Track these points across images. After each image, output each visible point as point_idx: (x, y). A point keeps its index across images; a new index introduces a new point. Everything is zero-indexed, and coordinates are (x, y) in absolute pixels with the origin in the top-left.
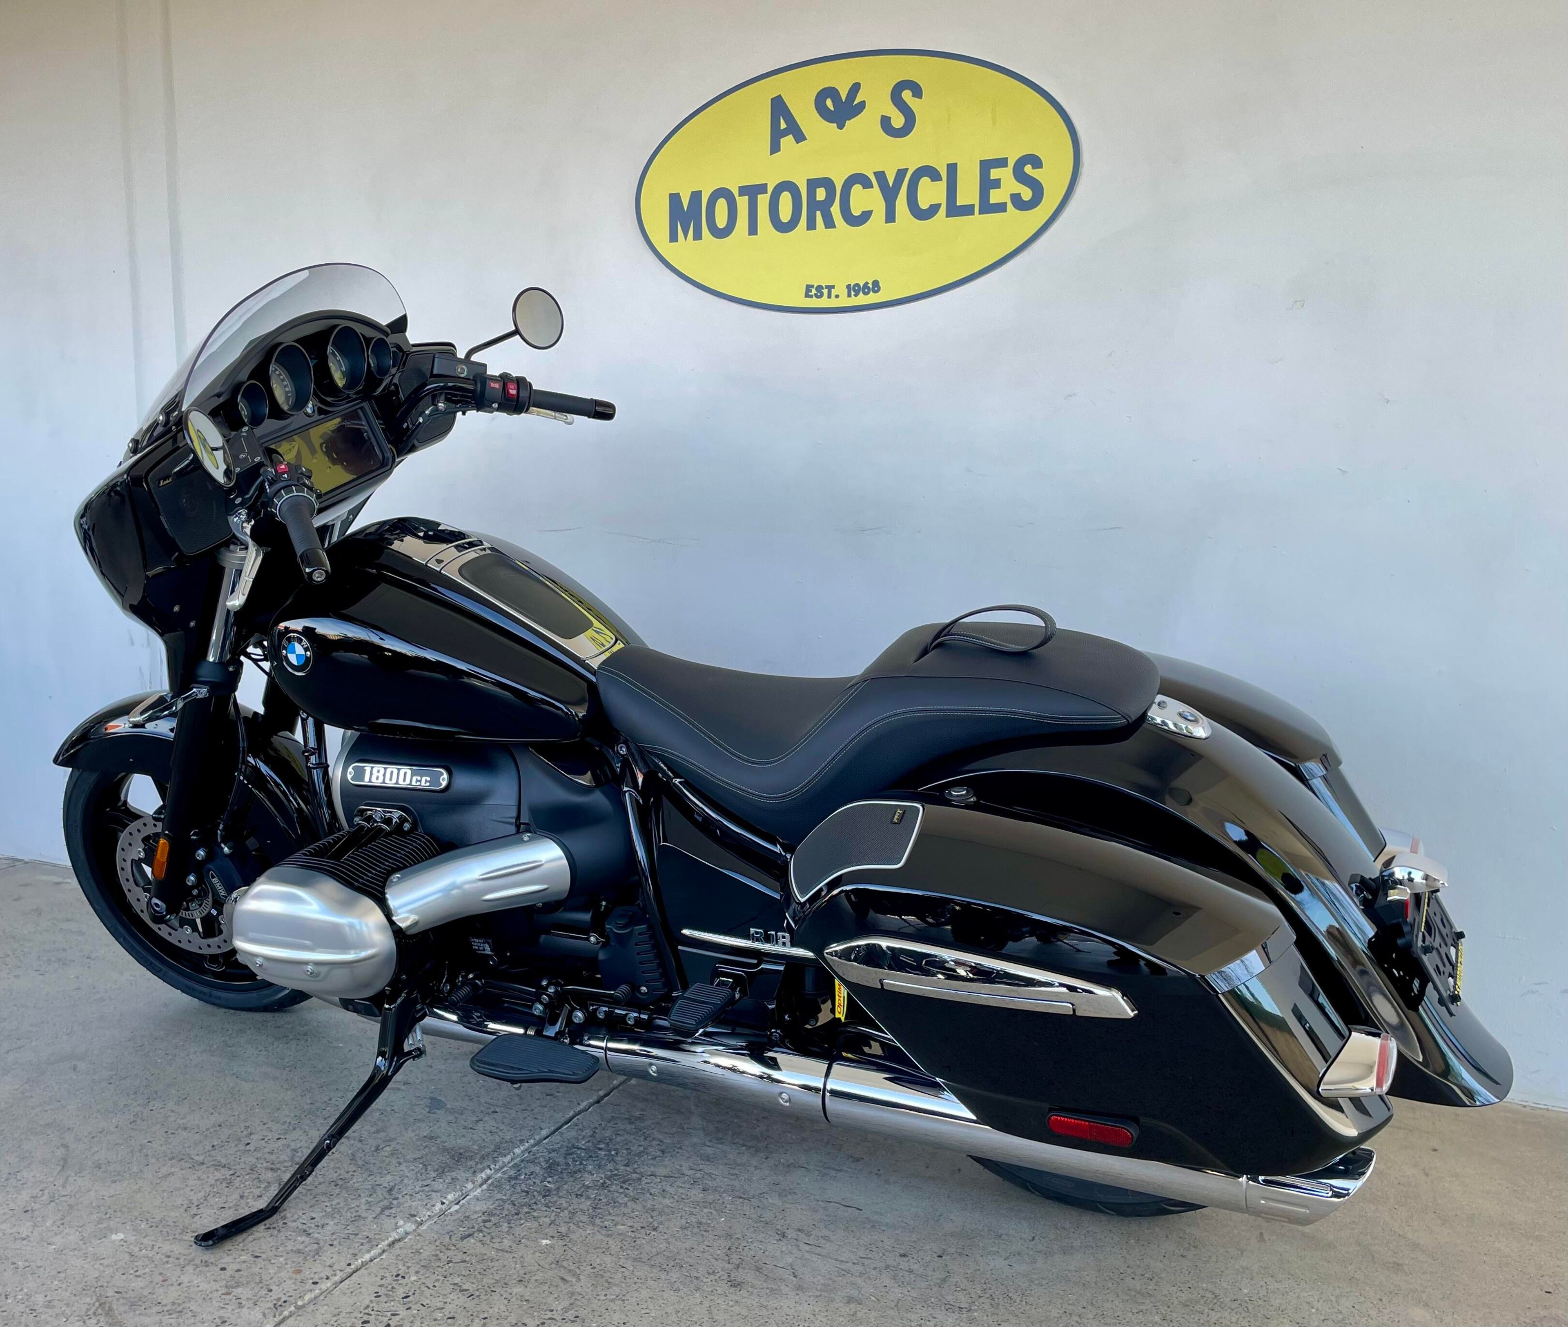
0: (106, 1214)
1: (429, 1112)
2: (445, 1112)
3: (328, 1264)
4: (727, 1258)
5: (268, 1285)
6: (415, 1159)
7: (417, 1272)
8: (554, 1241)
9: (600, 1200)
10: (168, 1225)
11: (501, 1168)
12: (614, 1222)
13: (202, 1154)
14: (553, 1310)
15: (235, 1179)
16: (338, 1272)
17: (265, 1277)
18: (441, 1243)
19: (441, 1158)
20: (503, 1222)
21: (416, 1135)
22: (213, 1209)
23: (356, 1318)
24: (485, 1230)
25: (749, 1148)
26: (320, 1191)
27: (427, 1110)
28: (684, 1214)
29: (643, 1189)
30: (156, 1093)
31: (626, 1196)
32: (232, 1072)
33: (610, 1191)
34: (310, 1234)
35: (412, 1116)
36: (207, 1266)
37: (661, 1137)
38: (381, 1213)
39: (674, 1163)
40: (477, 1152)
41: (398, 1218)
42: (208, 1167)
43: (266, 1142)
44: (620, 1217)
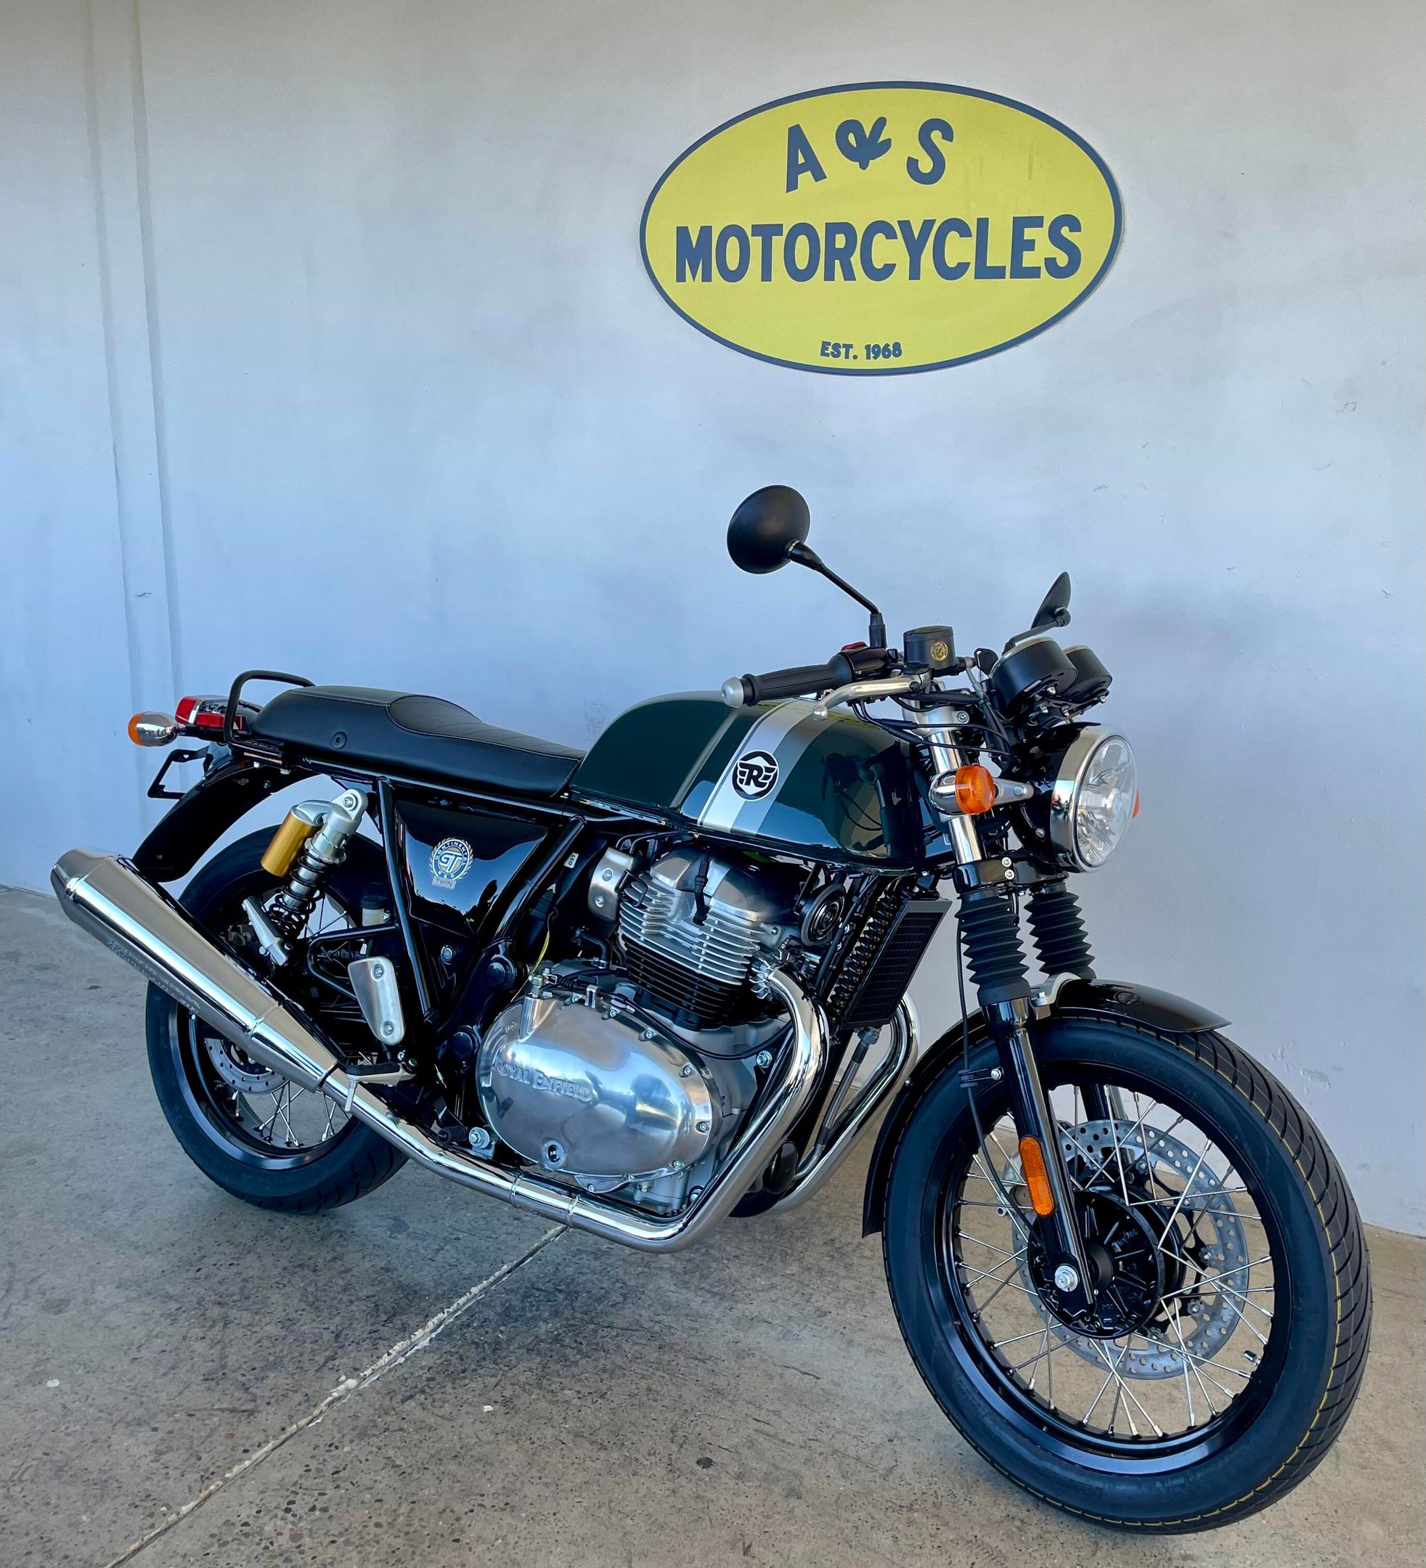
0: (44, 1354)
1: (390, 1237)
2: (407, 1238)
3: (263, 1427)
4: (671, 1435)
5: (198, 1452)
6: (368, 1297)
7: (352, 1441)
8: (497, 1407)
9: (551, 1356)
10: (106, 1372)
11: (455, 1312)
12: (562, 1386)
13: (150, 1282)
14: (483, 1495)
16: (271, 1438)
17: (196, 1442)
18: (381, 1405)
19: (394, 1296)
20: (448, 1381)
21: (373, 1266)
22: (154, 1352)
23: (282, 1497)
24: (428, 1391)
25: (714, 1296)
26: (266, 1334)
27: (389, 1233)
28: (634, 1378)
29: (597, 1344)
30: (112, 1200)
31: (579, 1351)
33: (562, 1346)
34: (247, 1389)
35: (372, 1241)
36: (139, 1425)
37: (626, 1278)
38: (324, 1364)
39: (634, 1312)
40: (432, 1290)
41: (341, 1372)
42: (154, 1298)
43: (218, 1268)
44: (568, 1379)
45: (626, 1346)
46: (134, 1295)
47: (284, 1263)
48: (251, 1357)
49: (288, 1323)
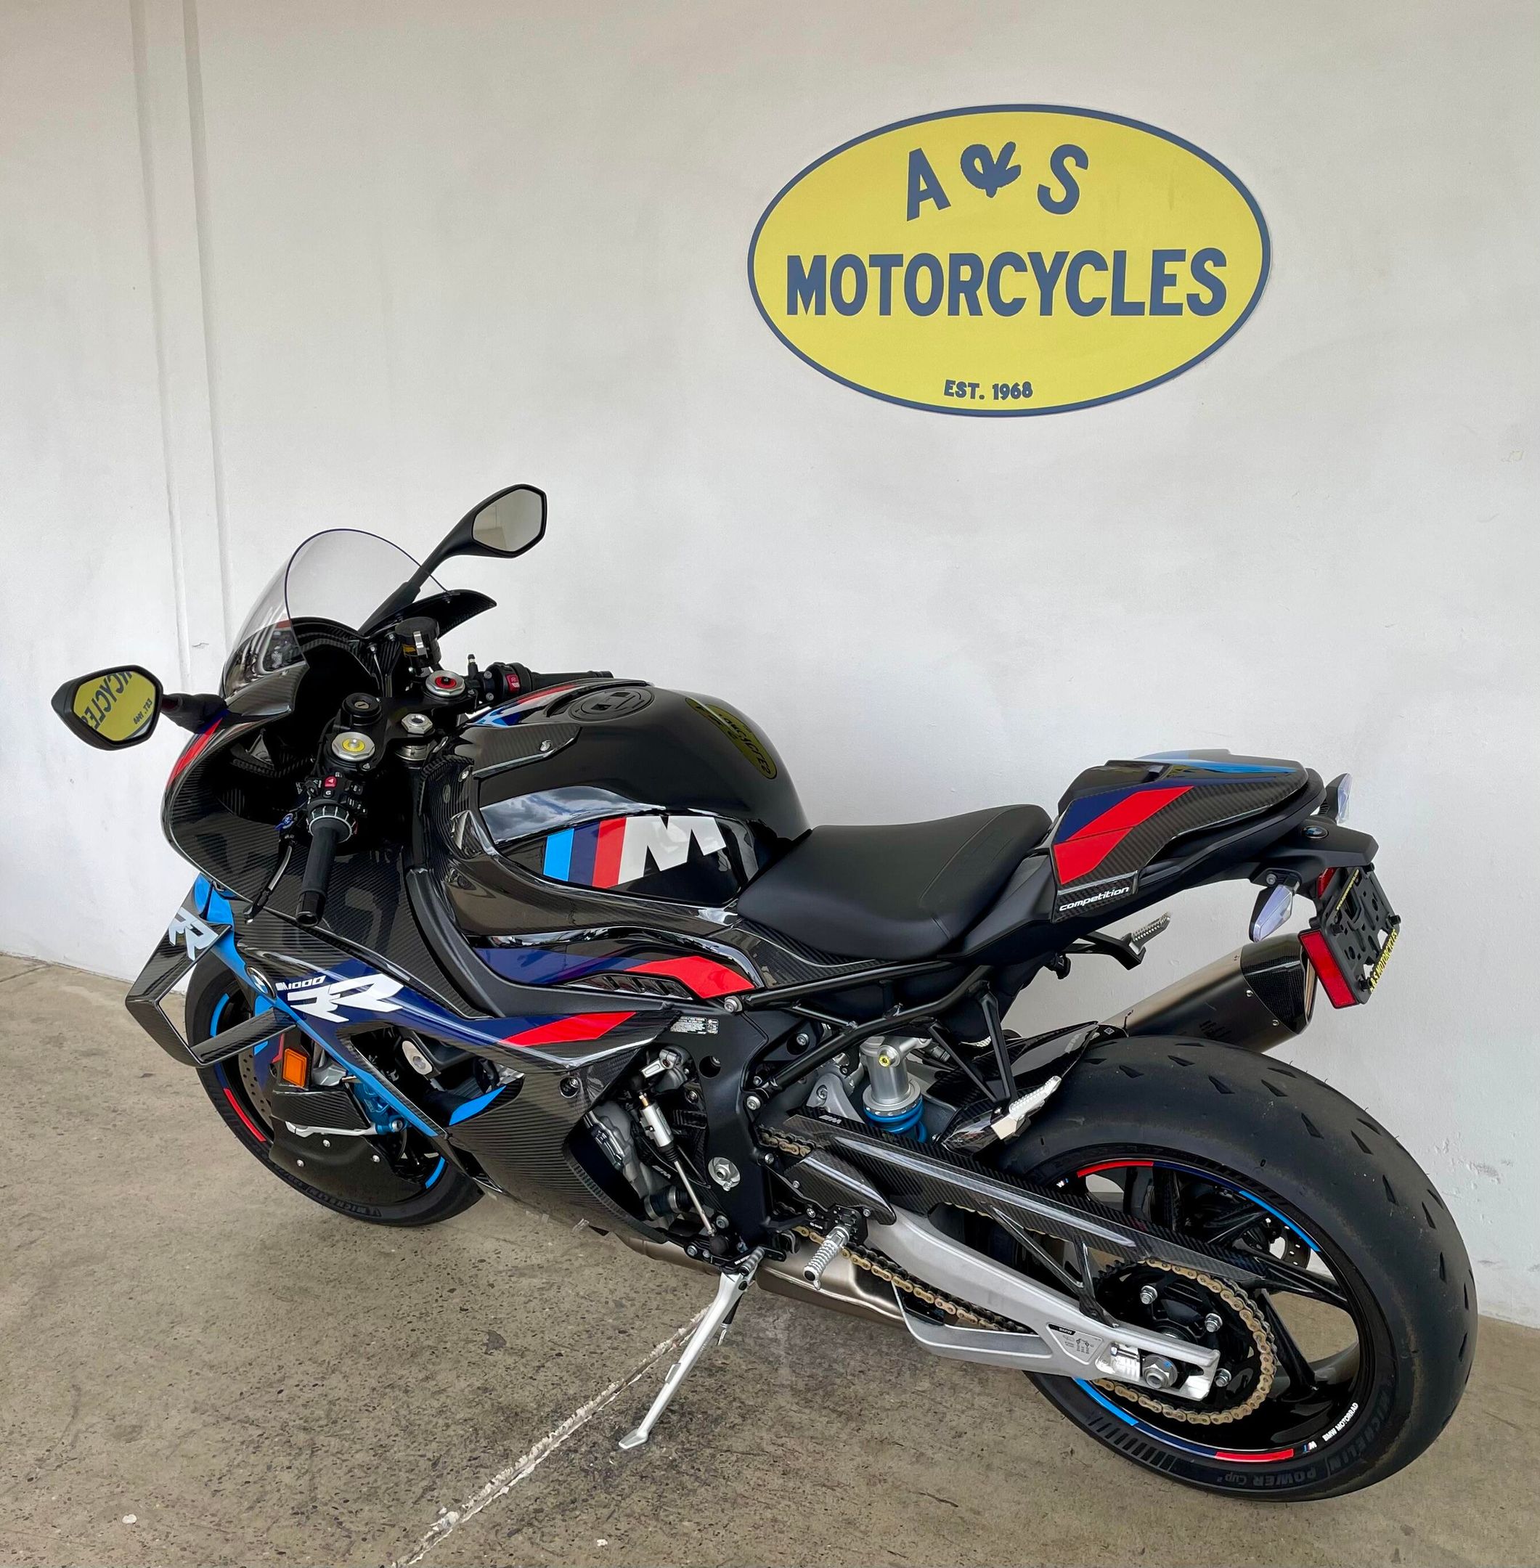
0: (118, 1486)
1: (486, 1353)
2: (504, 1354)
6: (466, 1420)
8: (612, 1540)
9: (667, 1484)
10: (186, 1506)
11: (561, 1435)
12: (680, 1517)
13: (228, 1405)
15: (263, 1443)
18: (486, 1540)
19: (495, 1419)
20: (556, 1513)
21: (469, 1385)
22: (236, 1484)
24: (536, 1523)
25: (840, 1416)
26: (356, 1463)
27: (484, 1348)
28: (758, 1508)
29: (715, 1470)
31: (698, 1479)
32: (269, 1286)
33: (678, 1472)
34: (341, 1523)
35: (466, 1359)
36: (225, 1564)
37: (744, 1397)
38: (422, 1496)
39: (753, 1434)
40: (535, 1412)
41: (441, 1504)
42: (233, 1424)
43: (301, 1390)
44: (687, 1509)
45: (748, 1473)
46: (212, 1420)
47: (373, 1383)
48: (342, 1488)
49: (381, 1450)
